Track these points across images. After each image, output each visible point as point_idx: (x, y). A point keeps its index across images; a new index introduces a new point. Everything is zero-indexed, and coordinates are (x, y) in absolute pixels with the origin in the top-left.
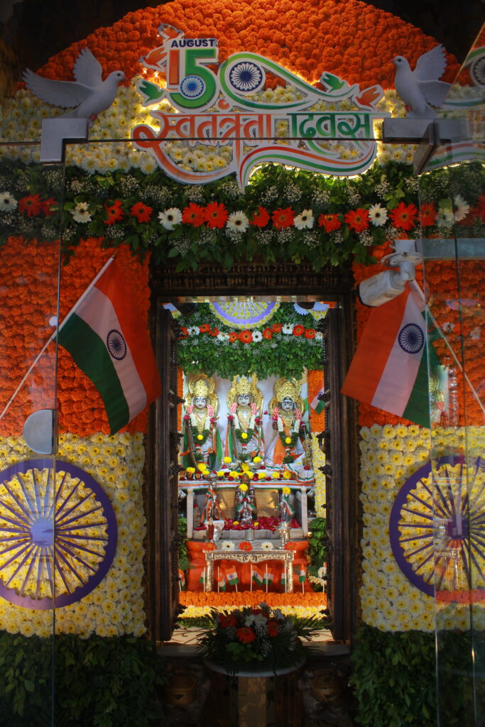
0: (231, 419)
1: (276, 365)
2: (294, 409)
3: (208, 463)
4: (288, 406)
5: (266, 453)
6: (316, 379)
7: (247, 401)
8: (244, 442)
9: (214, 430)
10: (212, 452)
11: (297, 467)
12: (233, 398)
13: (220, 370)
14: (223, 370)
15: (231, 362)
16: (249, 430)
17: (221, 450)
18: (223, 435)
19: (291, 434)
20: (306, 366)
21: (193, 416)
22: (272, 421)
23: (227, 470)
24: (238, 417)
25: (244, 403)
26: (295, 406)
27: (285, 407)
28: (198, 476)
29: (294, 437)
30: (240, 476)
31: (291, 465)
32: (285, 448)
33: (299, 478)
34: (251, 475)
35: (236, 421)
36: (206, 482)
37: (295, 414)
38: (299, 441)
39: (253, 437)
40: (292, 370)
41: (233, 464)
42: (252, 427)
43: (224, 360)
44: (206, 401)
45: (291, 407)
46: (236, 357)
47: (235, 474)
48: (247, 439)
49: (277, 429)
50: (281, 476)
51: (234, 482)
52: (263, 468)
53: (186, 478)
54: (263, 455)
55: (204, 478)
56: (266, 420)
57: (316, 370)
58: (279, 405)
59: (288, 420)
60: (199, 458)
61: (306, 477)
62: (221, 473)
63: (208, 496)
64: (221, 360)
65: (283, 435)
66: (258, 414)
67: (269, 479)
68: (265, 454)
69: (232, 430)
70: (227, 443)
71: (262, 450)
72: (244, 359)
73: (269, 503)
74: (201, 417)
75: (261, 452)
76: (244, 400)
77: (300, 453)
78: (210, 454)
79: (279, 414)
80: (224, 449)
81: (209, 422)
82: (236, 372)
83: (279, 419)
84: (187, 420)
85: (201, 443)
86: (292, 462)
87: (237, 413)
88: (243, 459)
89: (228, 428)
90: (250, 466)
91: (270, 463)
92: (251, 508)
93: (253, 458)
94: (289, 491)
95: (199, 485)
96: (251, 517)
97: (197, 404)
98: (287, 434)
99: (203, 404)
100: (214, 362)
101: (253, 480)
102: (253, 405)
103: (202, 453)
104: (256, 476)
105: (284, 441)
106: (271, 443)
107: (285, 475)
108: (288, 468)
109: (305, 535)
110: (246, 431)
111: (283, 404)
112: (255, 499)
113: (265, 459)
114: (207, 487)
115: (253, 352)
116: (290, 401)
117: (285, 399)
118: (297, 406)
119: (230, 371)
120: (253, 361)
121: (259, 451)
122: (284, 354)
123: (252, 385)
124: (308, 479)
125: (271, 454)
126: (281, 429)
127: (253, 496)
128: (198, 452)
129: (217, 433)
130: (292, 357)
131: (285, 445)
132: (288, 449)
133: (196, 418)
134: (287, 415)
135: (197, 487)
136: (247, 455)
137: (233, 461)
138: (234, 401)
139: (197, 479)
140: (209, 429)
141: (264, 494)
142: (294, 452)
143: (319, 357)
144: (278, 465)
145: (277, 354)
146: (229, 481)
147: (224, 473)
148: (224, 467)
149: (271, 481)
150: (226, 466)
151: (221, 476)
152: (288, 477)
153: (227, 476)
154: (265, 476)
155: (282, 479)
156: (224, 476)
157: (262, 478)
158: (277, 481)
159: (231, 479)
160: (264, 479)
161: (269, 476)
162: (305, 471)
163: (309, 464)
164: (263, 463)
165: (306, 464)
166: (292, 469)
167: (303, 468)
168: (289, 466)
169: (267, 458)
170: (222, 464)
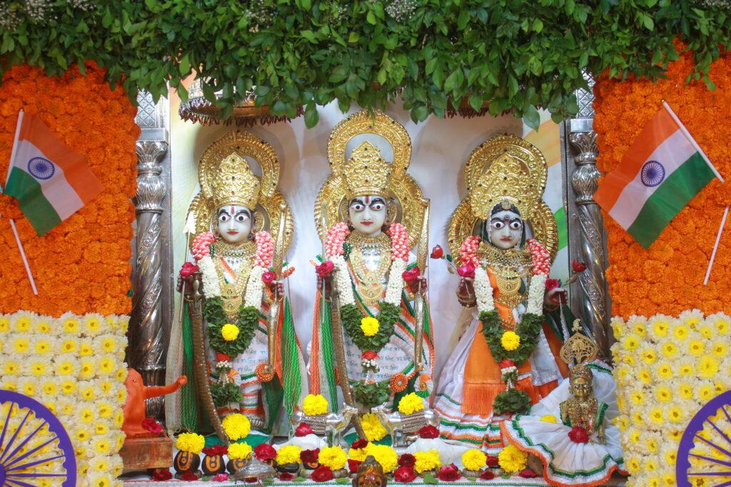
0: (326, 274)
1: (478, 59)
2: (523, 240)
3: (259, 411)
4: (506, 231)
5: (437, 378)
6: (629, 113)
7: (379, 218)
8: (370, 347)
9: (274, 310)
10: (269, 378)
11: (545, 431)
12: (335, 210)
13: (266, 82)
14: (274, 80)
15: (305, 50)
16: (386, 308)
17: (298, 371)
18: (305, 325)
19: (517, 320)
20: (593, 64)
21: (208, 266)
22: (457, 280)
23: (310, 442)
24: (350, 265)
25: (367, 223)
26: (528, 228)
27: (496, 236)
28: (213, 463)
29: (529, 329)
30: (353, 464)
31: (524, 421)
32: (501, 364)
33: (555, 473)
34: (387, 457)
35: (343, 281)
37: (527, 258)
38: (544, 344)
39: (396, 328)
40: (539, 80)
41: (333, 419)
42: (394, 298)
43: (280, 44)
44: (254, 221)
45: (517, 235)
46: (325, 30)
47: (336, 456)
48: (377, 337)
49: (474, 304)
50: (493, 462)
51: (332, 485)
52: (429, 432)
53: (173, 470)
54: (430, 386)
55: (231, 470)
56: (438, 275)
57: (631, 80)
58: (480, 231)
59: (510, 274)
60: (227, 399)
61: (578, 467)
62: (288, 452)
64: (268, 44)
65: (491, 323)
66: (413, 258)
67: (450, 474)
68: (437, 381)
69: (331, 307)
70: (315, 347)
71: (427, 371)
72: (353, 39)
74: (235, 267)
75: (424, 379)
76: (368, 214)
77: (548, 379)
78: (264, 384)
79: (480, 255)
80: (305, 369)
81: (260, 284)
82: (324, 91)
83: (480, 273)
84: (191, 277)
85: (232, 350)
86: (524, 410)
87: (346, 254)
88: (367, 399)
89: (319, 301)
90: (388, 425)
91: (454, 413)
93: (398, 397)
97: (224, 228)
98: (505, 318)
99: (243, 228)
100: (242, 52)
101: (397, 476)
102: (396, 229)
103: (238, 382)
104: (407, 462)
105: (497, 341)
106: (453, 346)
107: (505, 456)
108: (514, 434)
110: (375, 311)
111: (490, 226)
113: (434, 397)
115: (391, 10)
116: (512, 215)
117: (498, 208)
118: (532, 232)
119: (301, 88)
120: (391, 43)
121: (417, 374)
122: (509, 16)
123: (391, 166)
124: (585, 474)
125: (456, 382)
126: (486, 304)
128: (226, 379)
129: (283, 317)
130: (539, 27)
131: (501, 356)
132: (512, 369)
133: (220, 274)
134: (505, 261)
136: (377, 387)
137: (335, 409)
138: (339, 219)
139: (208, 474)
140: (258, 305)
142: (532, 377)
143: (649, 24)
144: (476, 420)
145: (484, 17)
146: (315, 482)
147: (299, 452)
148: (304, 430)
149: (457, 481)
150: (308, 426)
151: (289, 463)
152: (516, 467)
153: (309, 464)
154: (438, 463)
155: (497, 472)
156: (300, 462)
157: (429, 471)
158: (478, 481)
159: (323, 475)
160: (433, 474)
161: (452, 465)
162: (575, 445)
163: (587, 422)
164: (429, 414)
165: (575, 422)
166: (527, 440)
167: (566, 434)
168: (515, 427)
169: (443, 397)
170: (299, 417)
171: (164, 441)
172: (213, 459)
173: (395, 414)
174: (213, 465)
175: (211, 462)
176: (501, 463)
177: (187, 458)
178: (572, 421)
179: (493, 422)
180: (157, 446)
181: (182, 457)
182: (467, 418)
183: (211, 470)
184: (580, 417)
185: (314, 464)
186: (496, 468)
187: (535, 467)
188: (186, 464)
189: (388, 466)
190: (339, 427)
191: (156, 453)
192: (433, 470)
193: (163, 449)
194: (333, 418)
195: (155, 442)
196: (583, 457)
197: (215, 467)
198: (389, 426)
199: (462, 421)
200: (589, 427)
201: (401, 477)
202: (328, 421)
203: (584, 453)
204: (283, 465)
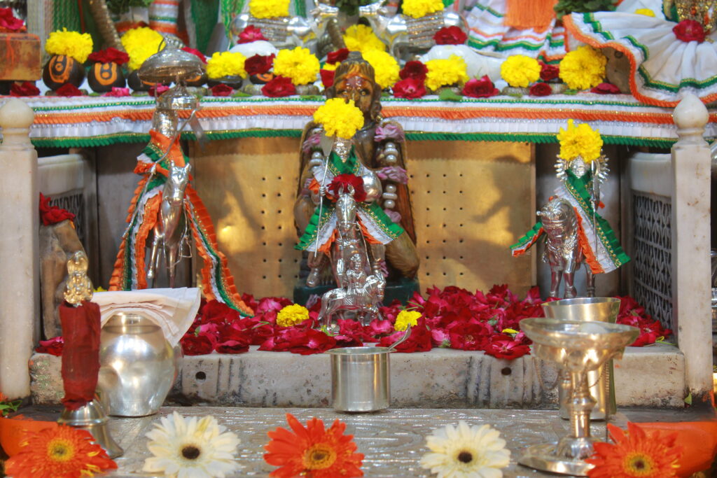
23: (261, 48)
28: (105, 72)
30: (328, 77)
33: (649, 84)
34: (387, 68)
36: (145, 102)
47: (302, 63)
50: (550, 73)
51: (294, 102)
52: (451, 38)
55: (136, 81)
61: (687, 74)
62: (230, 61)
63: (144, 173)
67: (482, 88)
73: (483, 219)
90: (385, 37)
91: (492, 29)
92: (378, 233)
94: (593, 149)
95: (106, 118)
96: (377, 281)
101: (399, 92)
104: (414, 74)
107: (569, 64)
108: (585, 29)
109: (697, 388)
112: (403, 190)
114: (143, 128)
124: (697, 85)
127: (393, 173)
135: (98, 131)
139: (99, 89)
141: (458, 165)
144: (528, 35)
146: (267, 98)
147: (243, 60)
148: (250, 35)
149: (491, 98)
150: (258, 30)
151: (227, 76)
152: (587, 80)
153: (258, 76)
154: (463, 74)
155: (556, 87)
156: (244, 75)
157: (447, 86)
158: (526, 98)
159: (280, 89)
160: (455, 90)
161: (486, 77)
162: (683, 45)
163: (704, 13)
164: (451, 19)
165: (684, 13)
166: (606, 36)
167: (670, 29)
168: (587, 21)
169: (476, 10)
170: (242, 22)
171: (26, 38)
172: (106, 66)
173: (397, 19)
174: (106, 75)
175: (102, 72)
176: (562, 75)
177: (64, 63)
178: (679, 11)
179: (554, 35)
180: (14, 44)
181: (56, 62)
182: (513, 34)
183: (103, 82)
184: (694, 5)
185: (266, 75)
186: (554, 83)
187: (617, 79)
188: (62, 71)
189: (383, 78)
190: (307, 38)
191: (14, 57)
192: (455, 85)
193: (25, 50)
194: (298, 25)
195: (13, 38)
196: (695, 61)
197: (110, 77)
198: (388, 38)
199: (504, 40)
200: (707, 21)
201: (404, 92)
202: (289, 28)
203: (696, 55)
204: (217, 79)
